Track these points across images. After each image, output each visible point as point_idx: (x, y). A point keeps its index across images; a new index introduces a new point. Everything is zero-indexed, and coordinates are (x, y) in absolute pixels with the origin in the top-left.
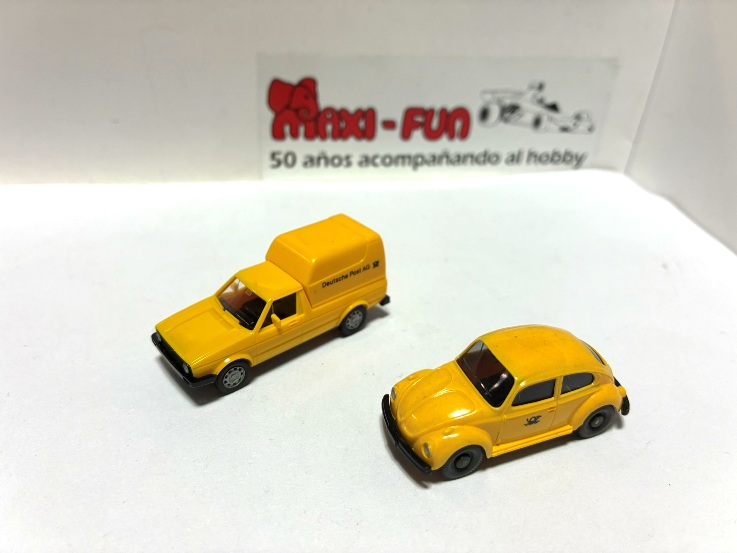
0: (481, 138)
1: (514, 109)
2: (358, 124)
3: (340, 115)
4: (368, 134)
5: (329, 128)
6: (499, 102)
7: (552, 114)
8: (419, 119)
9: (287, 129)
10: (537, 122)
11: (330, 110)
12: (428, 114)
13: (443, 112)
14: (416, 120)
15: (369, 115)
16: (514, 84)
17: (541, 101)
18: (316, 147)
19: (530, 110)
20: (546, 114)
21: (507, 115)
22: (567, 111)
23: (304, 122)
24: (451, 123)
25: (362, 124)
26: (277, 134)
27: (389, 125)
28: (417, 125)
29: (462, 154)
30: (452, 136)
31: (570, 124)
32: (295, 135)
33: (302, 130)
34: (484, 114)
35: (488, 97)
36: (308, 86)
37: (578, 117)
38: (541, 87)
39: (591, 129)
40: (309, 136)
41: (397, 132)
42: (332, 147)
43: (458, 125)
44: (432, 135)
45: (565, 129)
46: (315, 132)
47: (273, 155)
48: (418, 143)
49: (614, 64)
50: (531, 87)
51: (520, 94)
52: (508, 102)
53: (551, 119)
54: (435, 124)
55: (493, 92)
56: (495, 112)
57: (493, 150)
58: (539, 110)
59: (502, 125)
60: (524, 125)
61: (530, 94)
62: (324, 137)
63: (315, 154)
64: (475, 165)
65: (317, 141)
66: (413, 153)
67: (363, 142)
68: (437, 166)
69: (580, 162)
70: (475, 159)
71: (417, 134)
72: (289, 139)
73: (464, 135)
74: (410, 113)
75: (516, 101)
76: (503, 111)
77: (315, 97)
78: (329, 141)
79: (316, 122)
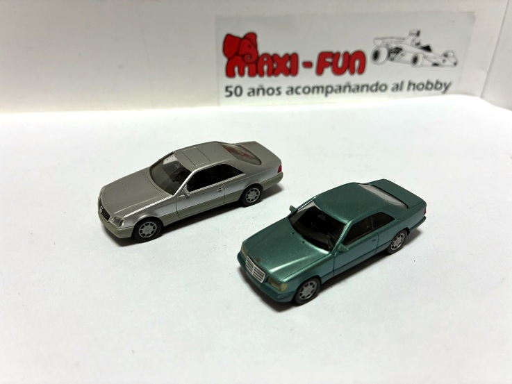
1: (398, 50)
2: (286, 65)
3: (274, 58)
4: (293, 71)
5: (265, 68)
6: (387, 46)
7: (427, 54)
8: (329, 60)
9: (236, 69)
10: (415, 60)
11: (266, 55)
12: (335, 56)
13: (346, 54)
14: (327, 61)
15: (293, 58)
16: (399, 32)
18: (256, 82)
19: (410, 50)
20: (421, 54)
21: (392, 55)
22: (438, 50)
23: (248, 64)
24: (352, 62)
25: (288, 65)
26: (230, 73)
27: (308, 65)
28: (328, 65)
29: (360, 84)
30: (352, 72)
31: (439, 61)
32: (242, 74)
33: (246, 69)
34: (376, 55)
35: (379, 42)
36: (251, 38)
37: (446, 55)
38: (418, 34)
39: (455, 64)
40: (252, 74)
41: (313, 70)
42: (267, 82)
43: (357, 63)
44: (338, 72)
45: (435, 65)
46: (256, 71)
47: (227, 89)
48: (328, 77)
49: (472, 16)
50: (411, 34)
51: (402, 40)
52: (393, 46)
53: (425, 57)
54: (340, 63)
55: (382, 39)
56: (384, 53)
58: (417, 51)
59: (389, 62)
60: (406, 62)
61: (409, 40)
62: (262, 75)
63: (256, 87)
64: (370, 93)
65: (257, 77)
66: (325, 85)
67: (290, 77)
68: (342, 94)
69: (447, 88)
70: (369, 88)
71: (328, 71)
72: (237, 76)
73: (361, 70)
74: (323, 56)
75: (399, 45)
76: (390, 53)
77: (255, 46)
78: (266, 77)
79: (257, 64)
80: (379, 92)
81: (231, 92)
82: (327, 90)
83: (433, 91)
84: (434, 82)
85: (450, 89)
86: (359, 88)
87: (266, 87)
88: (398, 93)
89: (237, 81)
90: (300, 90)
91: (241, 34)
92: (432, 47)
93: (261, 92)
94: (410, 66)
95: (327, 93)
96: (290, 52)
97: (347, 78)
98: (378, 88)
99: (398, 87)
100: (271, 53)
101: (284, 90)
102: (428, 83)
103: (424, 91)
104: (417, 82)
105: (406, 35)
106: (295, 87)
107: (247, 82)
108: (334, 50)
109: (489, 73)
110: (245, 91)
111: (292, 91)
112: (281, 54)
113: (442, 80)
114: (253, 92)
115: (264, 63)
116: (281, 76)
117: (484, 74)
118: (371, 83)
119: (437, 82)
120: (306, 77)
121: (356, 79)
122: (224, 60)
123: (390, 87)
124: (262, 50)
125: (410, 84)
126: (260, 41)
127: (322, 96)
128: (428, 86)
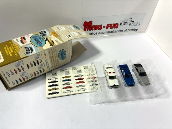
2: (99, 27)
4: (100, 29)
5: (94, 28)
7: (133, 23)
9: (86, 29)
10: (130, 24)
14: (109, 26)
15: (101, 26)
21: (125, 24)
24: (115, 26)
27: (104, 27)
32: (88, 30)
34: (121, 24)
35: (122, 21)
36: (91, 22)
37: (137, 23)
39: (139, 25)
40: (90, 30)
42: (94, 31)
43: (116, 26)
44: (111, 28)
45: (135, 25)
46: (91, 29)
52: (125, 21)
56: (123, 23)
58: (131, 22)
60: (128, 25)
61: (129, 20)
62: (93, 30)
65: (91, 31)
66: (108, 31)
67: (99, 30)
71: (109, 28)
73: (117, 27)
75: (127, 21)
79: (91, 27)
80: (121, 32)
85: (137, 30)
86: (116, 32)
88: (125, 32)
92: (134, 21)
93: (92, 34)
94: (129, 26)
101: (98, 33)
105: (128, 19)
106: (101, 32)
118: (119, 30)
121: (115, 29)
122: (84, 27)
125: (128, 30)
126: (93, 22)
127: (107, 34)
128: (133, 30)
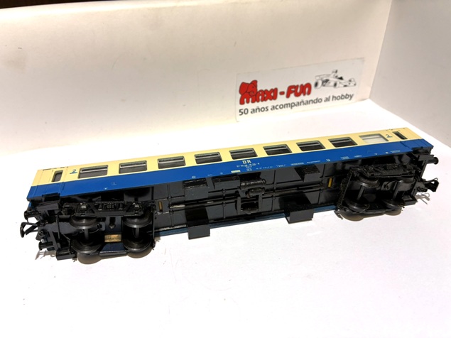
0: (315, 94)
1: (327, 81)
2: (271, 95)
3: (266, 92)
4: (274, 98)
5: (260, 97)
6: (321, 79)
7: (341, 81)
8: (293, 89)
9: (245, 100)
10: (335, 85)
11: (261, 91)
12: (296, 87)
13: (302, 85)
14: (292, 90)
15: (275, 91)
16: (326, 72)
17: (336, 77)
18: (256, 105)
19: (333, 80)
20: (338, 81)
21: (324, 84)
22: (346, 79)
23: (251, 96)
24: (305, 89)
25: (272, 94)
26: (242, 102)
27: (282, 93)
28: (292, 92)
29: (309, 100)
30: (304, 95)
31: (347, 84)
32: (248, 102)
33: (251, 99)
34: (316, 85)
35: (318, 78)
36: (254, 83)
37: (350, 81)
38: (336, 72)
39: (355, 85)
40: (253, 102)
41: (285, 95)
42: (261, 104)
43: (307, 90)
44: (297, 95)
45: (345, 86)
46: (255, 100)
47: (240, 111)
48: (293, 98)
49: (362, 59)
50: (333, 72)
51: (329, 75)
52: (325, 79)
53: (340, 83)
54: (299, 91)
55: (319, 76)
56: (320, 83)
57: (319, 98)
58: (336, 80)
59: (323, 88)
60: (331, 86)
61: (332, 75)
62: (258, 101)
63: (255, 108)
64: (314, 104)
65: (256, 103)
66: (290, 102)
67: (273, 101)
68: (299, 107)
69: (351, 97)
70: (313, 102)
71: (292, 95)
72: (246, 104)
73: (309, 93)
74: (290, 88)
75: (327, 78)
76: (323, 82)
77: (256, 86)
78: (260, 102)
79: (256, 96)
80: (318, 103)
81: (242, 112)
82: (291, 105)
83: (345, 100)
84: (345, 95)
85: (353, 98)
86: (308, 102)
87: (260, 108)
88: (328, 103)
89: (246, 106)
90: (278, 107)
91: (249, 82)
92: (344, 78)
93: (258, 110)
94: (333, 88)
95: (292, 107)
96: (274, 88)
97: (302, 98)
98: (318, 101)
99: (327, 100)
100: (264, 89)
101: (269, 108)
102: (342, 95)
103: (341, 100)
104: (336, 95)
105: (330, 73)
106: (275, 105)
107: (250, 106)
108: (296, 84)
109: (372, 88)
110: (250, 111)
111: (274, 108)
112: (269, 89)
113: (349, 94)
114: (254, 111)
115: (260, 95)
116: (268, 101)
117: (369, 89)
118: (314, 98)
119: (347, 95)
120: (281, 100)
121: (306, 98)
122: (240, 96)
123: (324, 99)
124: (259, 89)
125: (333, 97)
126: (259, 84)
127: (289, 108)
128: (342, 97)
